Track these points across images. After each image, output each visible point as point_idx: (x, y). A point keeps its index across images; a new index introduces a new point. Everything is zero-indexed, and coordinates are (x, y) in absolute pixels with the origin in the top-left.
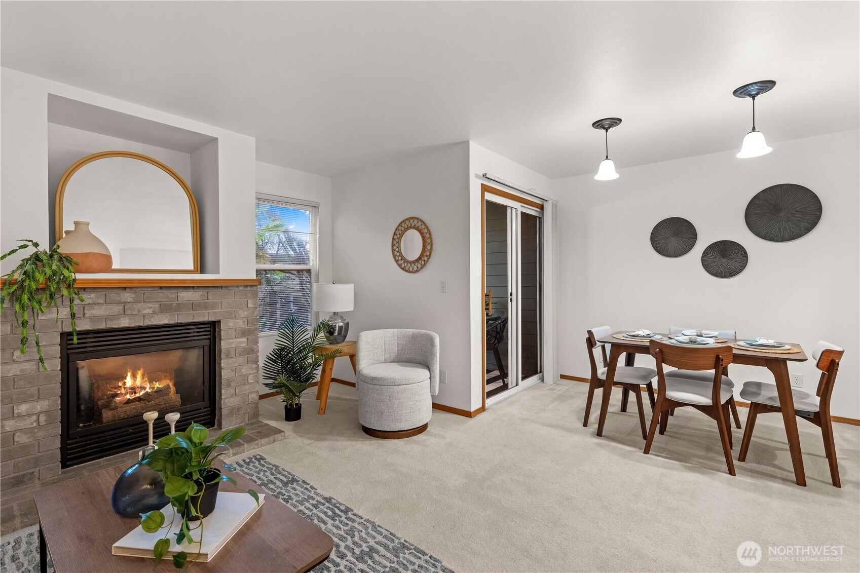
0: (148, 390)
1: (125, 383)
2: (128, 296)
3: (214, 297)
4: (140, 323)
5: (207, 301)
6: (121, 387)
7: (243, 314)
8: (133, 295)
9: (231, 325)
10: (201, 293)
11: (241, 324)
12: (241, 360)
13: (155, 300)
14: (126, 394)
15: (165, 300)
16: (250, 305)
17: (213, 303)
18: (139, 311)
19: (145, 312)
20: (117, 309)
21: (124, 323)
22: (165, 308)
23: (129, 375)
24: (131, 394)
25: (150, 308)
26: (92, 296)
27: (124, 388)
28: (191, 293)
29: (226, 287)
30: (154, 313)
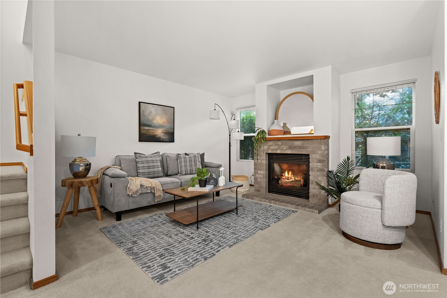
0: (293, 179)
1: (285, 175)
2: (280, 143)
3: (306, 143)
4: (283, 152)
5: (304, 145)
6: (283, 176)
7: (320, 152)
8: (281, 143)
9: (314, 156)
10: (302, 142)
11: (318, 157)
12: (318, 173)
13: (287, 145)
14: (285, 179)
15: (290, 145)
16: (323, 148)
17: (306, 146)
18: (282, 148)
19: (284, 148)
20: (277, 147)
21: (279, 152)
22: (290, 148)
23: (286, 172)
24: (287, 179)
25: (285, 147)
26: (272, 143)
27: (285, 177)
28: (298, 142)
29: (312, 139)
30: (286, 149)
